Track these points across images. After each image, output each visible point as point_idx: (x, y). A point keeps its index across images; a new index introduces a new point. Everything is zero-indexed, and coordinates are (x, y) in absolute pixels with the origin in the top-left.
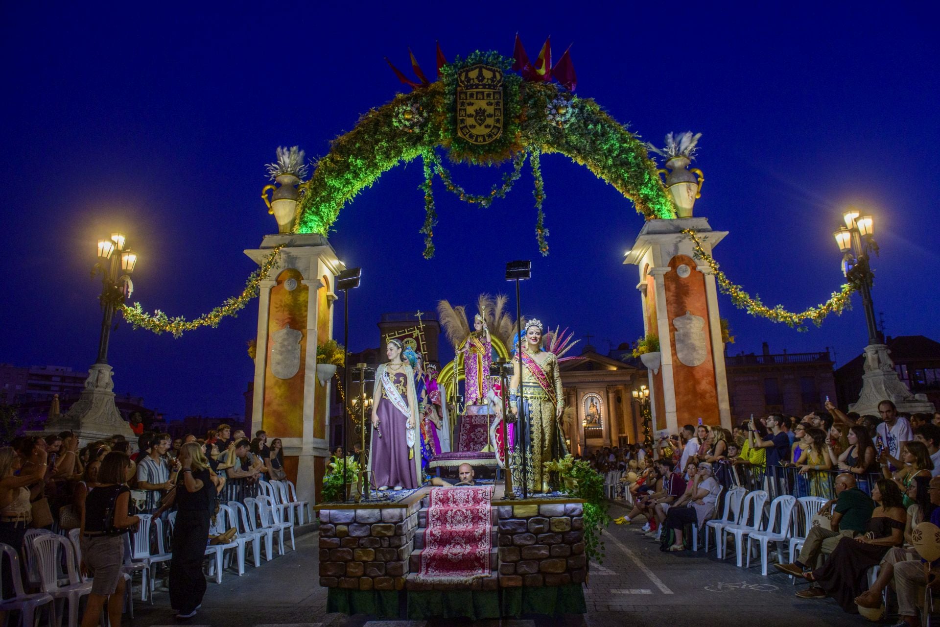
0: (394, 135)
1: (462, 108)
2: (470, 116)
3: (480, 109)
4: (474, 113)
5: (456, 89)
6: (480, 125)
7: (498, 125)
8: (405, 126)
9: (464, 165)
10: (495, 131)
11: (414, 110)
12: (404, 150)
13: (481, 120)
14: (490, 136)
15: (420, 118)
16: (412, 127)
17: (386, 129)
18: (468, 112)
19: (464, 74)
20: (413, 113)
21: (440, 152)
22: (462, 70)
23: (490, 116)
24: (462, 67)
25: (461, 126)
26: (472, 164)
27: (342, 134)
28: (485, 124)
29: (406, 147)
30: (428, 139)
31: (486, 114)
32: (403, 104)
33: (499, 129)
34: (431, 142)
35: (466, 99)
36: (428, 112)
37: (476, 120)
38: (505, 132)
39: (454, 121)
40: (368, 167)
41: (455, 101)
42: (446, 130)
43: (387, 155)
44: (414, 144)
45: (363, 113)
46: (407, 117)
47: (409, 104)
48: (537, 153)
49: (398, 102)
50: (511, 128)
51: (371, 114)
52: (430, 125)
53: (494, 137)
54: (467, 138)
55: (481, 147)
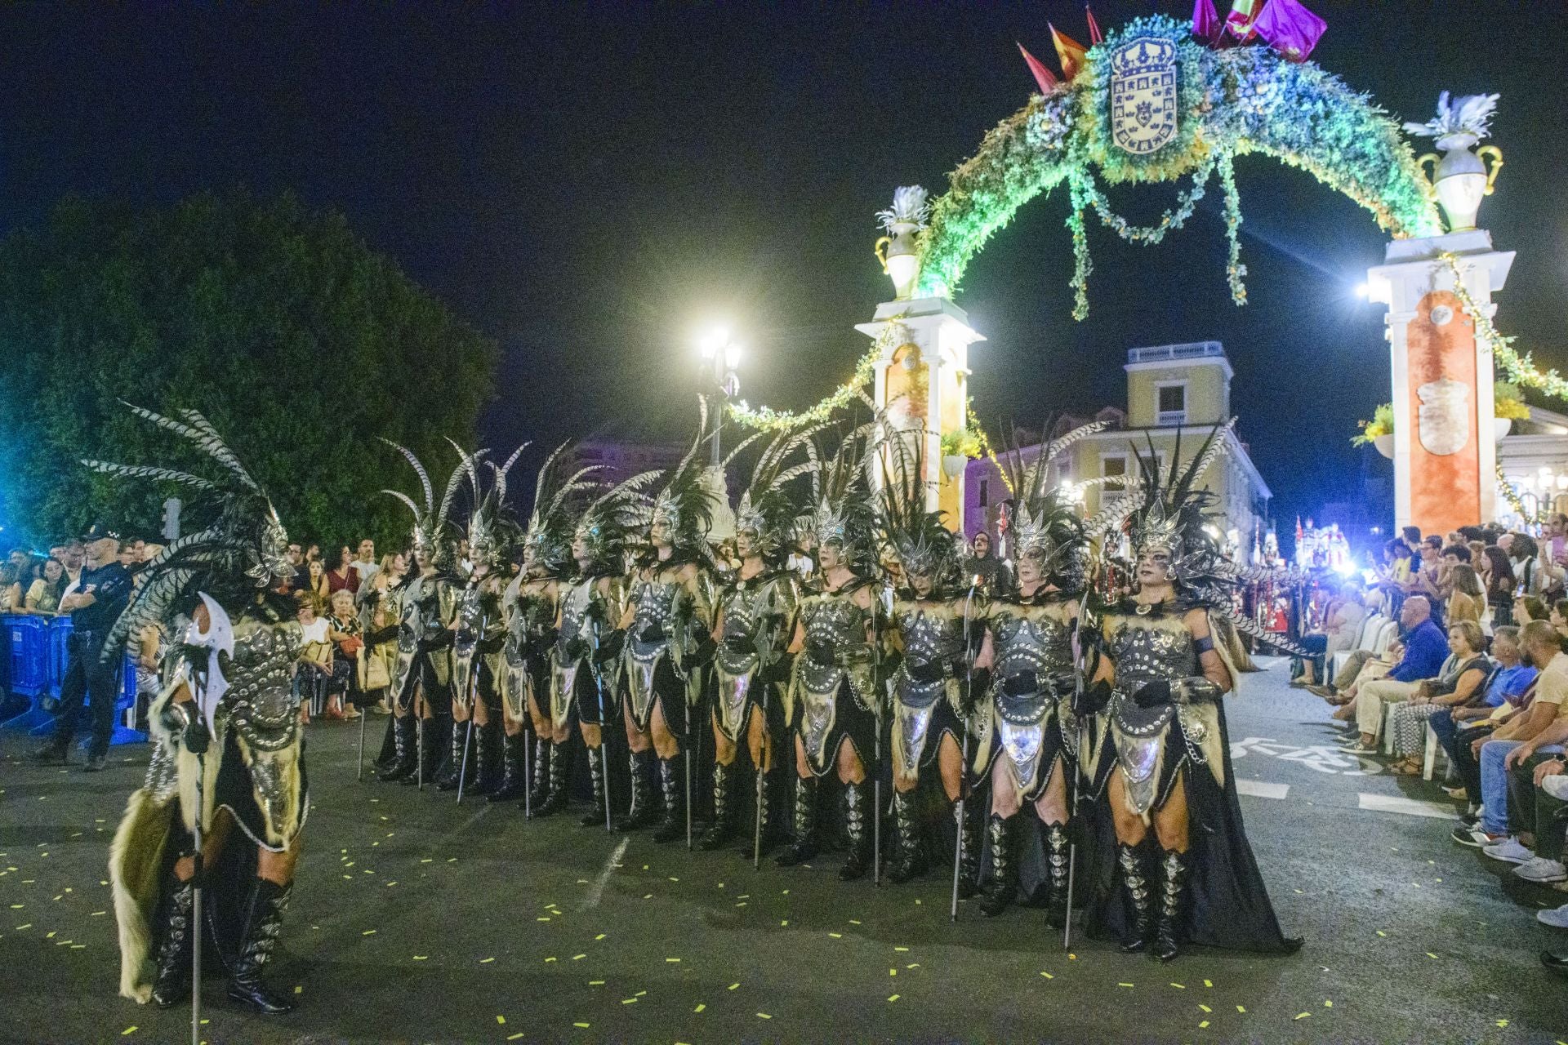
0: (1029, 156)
1: (1119, 105)
2: (1130, 115)
3: (1144, 103)
4: (1135, 110)
5: (1109, 80)
6: (1144, 126)
7: (1169, 122)
8: (1044, 140)
9: (1126, 184)
10: (1165, 132)
11: (1054, 117)
12: (1043, 173)
13: (1145, 118)
14: (1158, 140)
15: (1063, 128)
16: (1052, 140)
17: (1019, 148)
18: (1127, 111)
19: (1119, 56)
20: (1053, 122)
21: (1094, 169)
22: (1116, 51)
23: (1158, 111)
24: (1117, 46)
25: (1118, 131)
26: (1138, 181)
27: (964, 162)
28: (1152, 122)
29: (1045, 169)
30: (1075, 155)
31: (1152, 108)
32: (1040, 111)
33: (1170, 127)
34: (1079, 158)
35: (1124, 91)
36: (1073, 117)
37: (1137, 119)
38: (1180, 131)
39: (1109, 126)
41: (1108, 97)
42: (1097, 140)
43: (1021, 183)
44: (1057, 163)
45: (990, 129)
46: (1045, 127)
47: (1047, 108)
48: (1229, 155)
49: (1033, 107)
50: (1188, 124)
51: (1000, 129)
52: (1075, 135)
53: (1165, 141)
54: (1126, 147)
55: (1148, 156)
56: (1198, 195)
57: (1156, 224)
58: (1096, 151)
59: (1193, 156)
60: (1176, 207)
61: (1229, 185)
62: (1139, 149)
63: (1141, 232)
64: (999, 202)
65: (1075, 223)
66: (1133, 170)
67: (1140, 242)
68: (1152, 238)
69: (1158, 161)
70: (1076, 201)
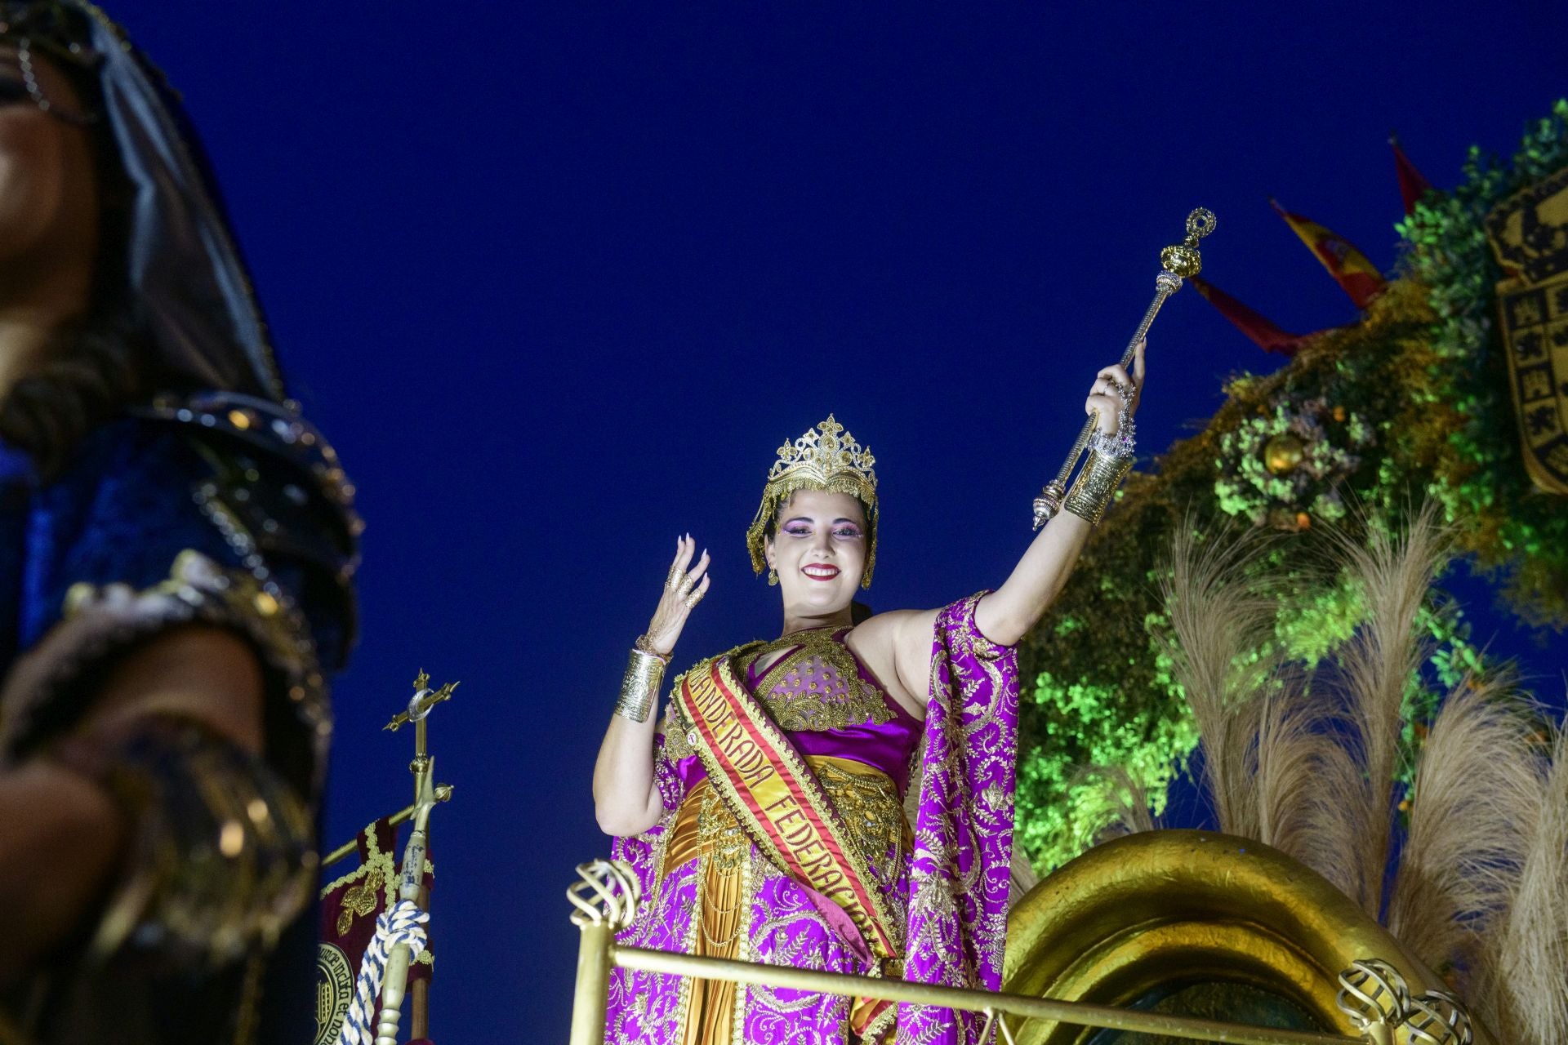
1: (1533, 360)
5: (1487, 294)
8: (1275, 502)
11: (1303, 426)
15: (1340, 456)
16: (1304, 499)
19: (1515, 221)
20: (1305, 442)
22: (1503, 206)
24: (1503, 191)
25: (1538, 441)
29: (1289, 594)
35: (1545, 318)
36: (1371, 422)
40: (1126, 714)
41: (1493, 343)
46: (1278, 462)
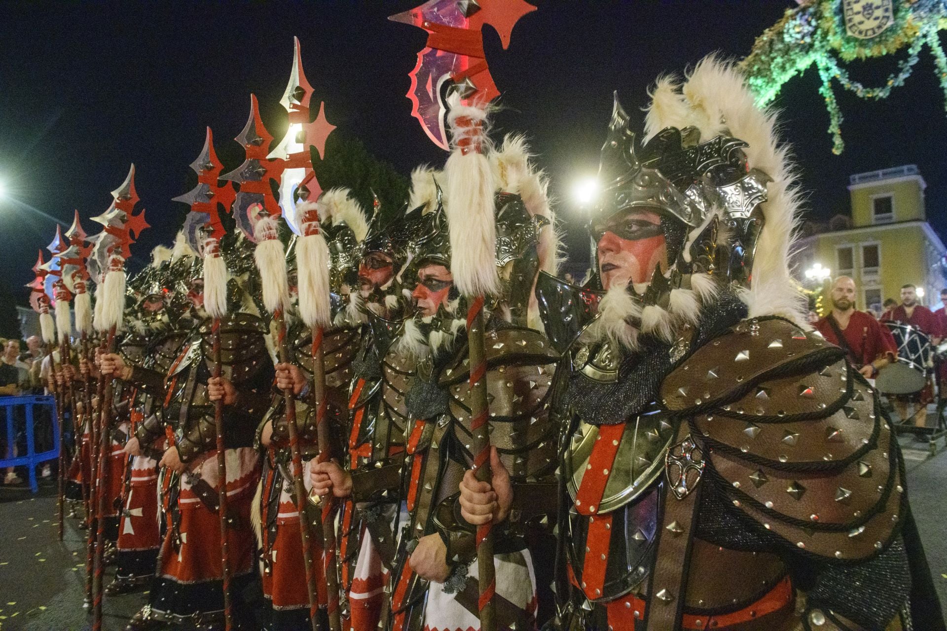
0: (787, 50)
2: (858, 13)
3: (867, 4)
4: (861, 9)
6: (868, 19)
7: (887, 14)
9: (858, 60)
10: (884, 21)
12: (798, 60)
13: (869, 14)
14: (879, 27)
17: (780, 46)
18: (855, 11)
21: (834, 53)
23: (878, 8)
26: (866, 57)
27: (742, 60)
28: (874, 16)
30: (820, 45)
31: (874, 6)
32: (793, 20)
33: (888, 18)
34: (823, 47)
37: (863, 15)
38: (895, 19)
39: (843, 23)
42: (835, 34)
43: (783, 69)
44: (807, 52)
45: (759, 36)
47: (798, 18)
48: (934, 31)
49: (788, 18)
50: (901, 14)
51: (766, 35)
52: (819, 32)
53: (885, 27)
54: (857, 35)
55: (872, 39)
56: (914, 61)
57: (883, 85)
58: (835, 41)
59: (906, 35)
60: (897, 71)
61: (938, 51)
62: (866, 35)
63: (874, 92)
64: (768, 83)
65: (825, 91)
66: (863, 50)
67: (873, 98)
68: (881, 94)
69: (880, 42)
70: (824, 76)
